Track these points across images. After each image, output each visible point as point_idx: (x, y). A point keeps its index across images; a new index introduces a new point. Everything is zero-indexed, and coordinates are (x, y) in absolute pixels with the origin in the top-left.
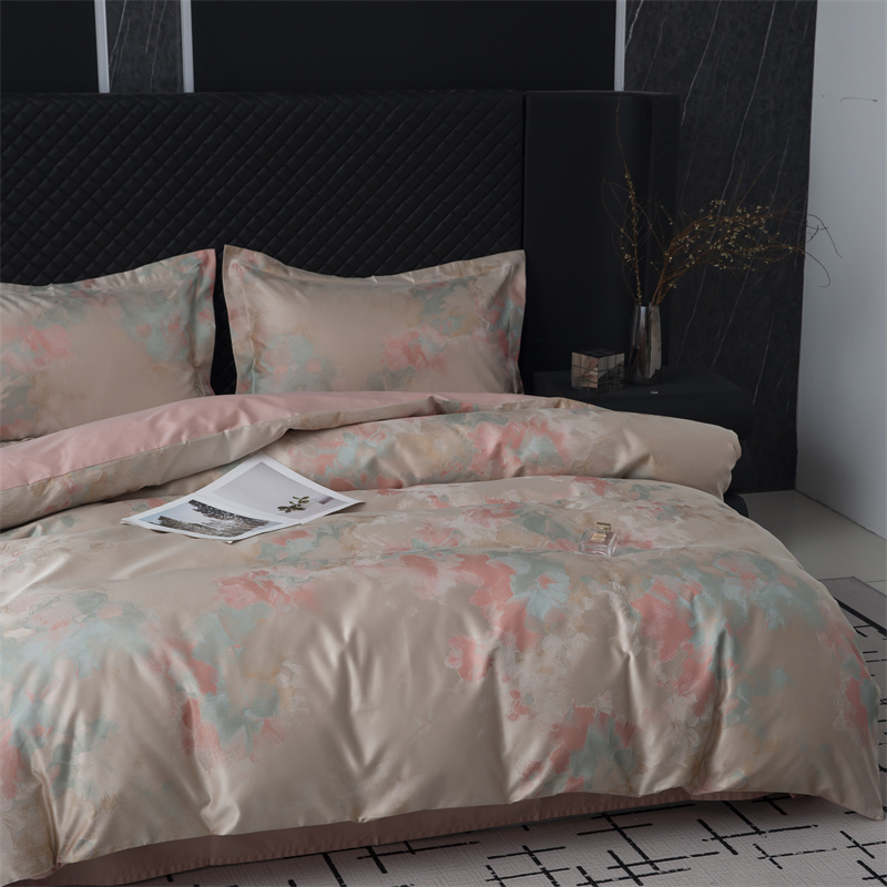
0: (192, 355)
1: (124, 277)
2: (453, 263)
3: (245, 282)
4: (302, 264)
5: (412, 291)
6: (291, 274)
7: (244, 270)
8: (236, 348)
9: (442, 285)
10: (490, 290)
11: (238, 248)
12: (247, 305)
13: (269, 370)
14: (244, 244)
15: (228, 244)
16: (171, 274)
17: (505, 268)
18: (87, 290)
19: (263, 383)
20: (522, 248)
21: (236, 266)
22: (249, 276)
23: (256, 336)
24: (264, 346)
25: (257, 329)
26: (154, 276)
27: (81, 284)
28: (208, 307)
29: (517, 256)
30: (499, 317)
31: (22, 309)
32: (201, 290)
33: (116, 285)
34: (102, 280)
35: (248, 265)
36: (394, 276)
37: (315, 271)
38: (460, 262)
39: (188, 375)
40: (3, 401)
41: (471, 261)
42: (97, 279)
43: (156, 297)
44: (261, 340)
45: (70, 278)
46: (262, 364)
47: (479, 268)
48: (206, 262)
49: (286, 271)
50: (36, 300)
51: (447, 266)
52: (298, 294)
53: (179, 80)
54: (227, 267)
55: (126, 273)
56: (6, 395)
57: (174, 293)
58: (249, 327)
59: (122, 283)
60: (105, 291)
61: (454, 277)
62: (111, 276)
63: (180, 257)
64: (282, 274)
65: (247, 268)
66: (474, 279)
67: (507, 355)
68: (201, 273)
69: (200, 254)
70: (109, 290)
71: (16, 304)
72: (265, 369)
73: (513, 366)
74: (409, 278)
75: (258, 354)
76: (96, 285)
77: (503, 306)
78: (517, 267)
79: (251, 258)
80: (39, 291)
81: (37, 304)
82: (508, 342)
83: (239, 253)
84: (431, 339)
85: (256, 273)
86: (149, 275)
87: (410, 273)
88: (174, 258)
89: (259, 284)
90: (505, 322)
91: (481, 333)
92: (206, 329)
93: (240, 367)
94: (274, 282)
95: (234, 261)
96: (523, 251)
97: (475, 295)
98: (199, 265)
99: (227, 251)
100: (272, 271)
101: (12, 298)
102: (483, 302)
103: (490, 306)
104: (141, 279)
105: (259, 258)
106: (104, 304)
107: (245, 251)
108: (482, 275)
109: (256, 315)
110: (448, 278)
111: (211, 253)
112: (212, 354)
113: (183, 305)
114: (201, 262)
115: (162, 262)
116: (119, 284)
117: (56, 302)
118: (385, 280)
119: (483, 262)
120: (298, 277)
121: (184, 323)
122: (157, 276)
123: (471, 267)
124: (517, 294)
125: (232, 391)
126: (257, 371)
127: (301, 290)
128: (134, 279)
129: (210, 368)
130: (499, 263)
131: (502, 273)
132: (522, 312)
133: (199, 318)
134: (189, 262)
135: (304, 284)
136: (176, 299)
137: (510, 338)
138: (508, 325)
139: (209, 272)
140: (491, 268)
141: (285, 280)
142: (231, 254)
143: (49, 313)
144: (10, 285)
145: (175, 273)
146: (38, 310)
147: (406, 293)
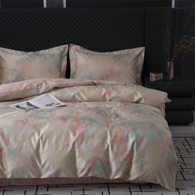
0: (60, 69)
1: (47, 51)
2: (126, 50)
3: (74, 53)
4: (89, 49)
5: (114, 56)
6: (86, 51)
7: (74, 50)
8: (71, 68)
9: (122, 55)
10: (134, 56)
11: (73, 45)
12: (75, 58)
13: (78, 73)
14: (75, 44)
15: (71, 43)
16: (57, 50)
17: (140, 51)
18: (38, 53)
19: (76, 77)
20: (145, 46)
21: (73, 49)
22: (75, 51)
23: (76, 65)
24: (77, 68)
25: (76, 64)
26: (53, 50)
27: (37, 52)
28: (66, 58)
29: (143, 48)
30: (136, 63)
31: (21, 57)
32: (64, 54)
33: (44, 52)
34: (42, 51)
35: (76, 49)
36: (112, 52)
37: (93, 51)
38: (128, 49)
39: (59, 74)
40: (15, 78)
41: (131, 49)
42: (41, 51)
43: (53, 55)
44: (76, 66)
45: (35, 50)
46: (77, 72)
47: (133, 51)
48: (66, 47)
49: (85, 50)
50: (25, 55)
51: (125, 50)
52: (86, 56)
53: (62, 5)
54: (70, 49)
55: (48, 50)
56: (16, 77)
57: (57, 55)
58: (74, 63)
59: (46, 52)
60: (42, 54)
61: (126, 53)
62: (44, 50)
63: (60, 46)
64: (83, 51)
65: (75, 49)
66: (131, 54)
67: (137, 73)
68: (64, 50)
69: (65, 46)
70: (43, 53)
71: (20, 56)
72: (77, 73)
73: (139, 75)
74: (115, 53)
75: (76, 70)
76: (40, 52)
77: (137, 61)
78: (142, 51)
79: (77, 47)
80: (27, 53)
81: (25, 56)
82: (138, 69)
83: (74, 46)
84: (116, 68)
85: (77, 51)
86: (52, 50)
87: (116, 52)
88: (59, 47)
89: (77, 53)
90: (137, 65)
91: (130, 67)
92: (64, 63)
93: (72, 73)
94: (81, 53)
95: (72, 47)
96: (145, 47)
97: (130, 57)
98: (64, 48)
99: (71, 45)
100: (81, 50)
101: (20, 54)
102: (131, 59)
103: (133, 60)
104: (50, 51)
105: (78, 47)
106: (40, 57)
107: (75, 45)
108: (133, 53)
109: (76, 60)
110: (125, 53)
111: (67, 45)
112: (66, 69)
113: (59, 58)
114: (65, 47)
115: (56, 47)
116: (45, 52)
117: (29, 56)
118: (109, 53)
119: (134, 49)
120: (87, 52)
121: (58, 62)
122: (54, 51)
123: (131, 51)
124: (141, 57)
125: (69, 78)
126: (76, 74)
127: (87, 55)
128: (49, 51)
129: (65, 72)
130: (138, 50)
131: (138, 52)
132: (143, 62)
133: (63, 61)
134: (62, 47)
135: (88, 53)
136: (57, 56)
137: (139, 68)
138: (139, 65)
139: (66, 50)
140: (136, 51)
141: (84, 52)
142: (72, 46)
143: (27, 58)
144: (21, 52)
145: (58, 50)
146: (25, 57)
147: (113, 56)
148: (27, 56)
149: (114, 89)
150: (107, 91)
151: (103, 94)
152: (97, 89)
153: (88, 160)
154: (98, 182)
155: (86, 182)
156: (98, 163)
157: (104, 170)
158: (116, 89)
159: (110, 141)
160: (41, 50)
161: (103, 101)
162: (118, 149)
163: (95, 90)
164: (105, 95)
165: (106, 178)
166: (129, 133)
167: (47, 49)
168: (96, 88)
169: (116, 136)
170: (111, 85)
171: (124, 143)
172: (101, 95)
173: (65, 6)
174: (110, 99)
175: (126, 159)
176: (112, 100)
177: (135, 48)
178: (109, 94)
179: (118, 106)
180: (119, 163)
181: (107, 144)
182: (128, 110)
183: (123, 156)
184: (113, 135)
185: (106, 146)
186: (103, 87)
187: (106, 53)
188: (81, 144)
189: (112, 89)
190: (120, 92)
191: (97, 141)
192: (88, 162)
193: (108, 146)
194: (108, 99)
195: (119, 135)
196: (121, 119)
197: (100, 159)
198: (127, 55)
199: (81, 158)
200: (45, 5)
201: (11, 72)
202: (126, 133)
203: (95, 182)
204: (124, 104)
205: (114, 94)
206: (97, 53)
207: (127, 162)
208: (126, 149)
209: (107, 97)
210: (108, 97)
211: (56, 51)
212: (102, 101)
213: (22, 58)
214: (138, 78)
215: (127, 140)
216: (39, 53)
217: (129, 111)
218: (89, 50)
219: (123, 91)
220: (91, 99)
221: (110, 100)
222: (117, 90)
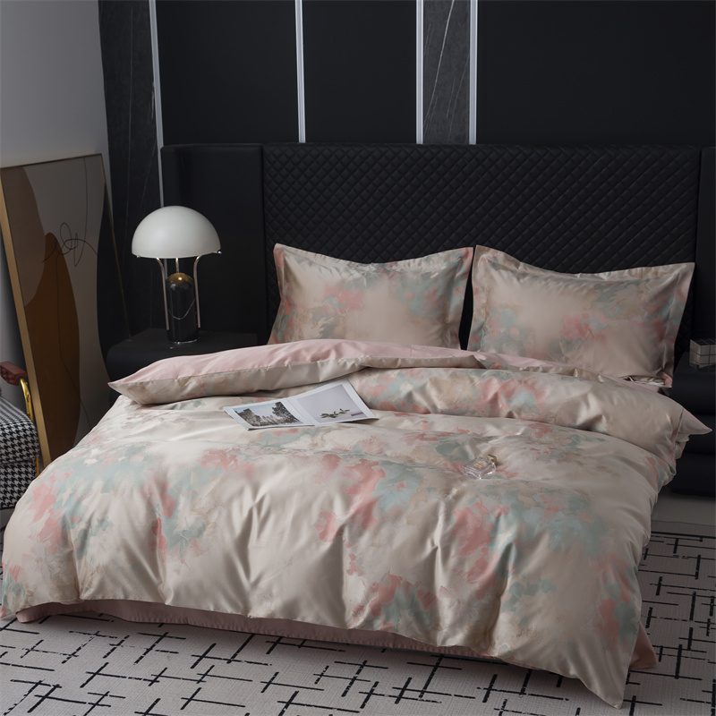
0: (443, 316)
1: (414, 262)
2: (639, 269)
3: (487, 271)
4: (532, 261)
5: (595, 286)
6: (520, 268)
7: (487, 262)
8: (475, 313)
9: (622, 283)
10: (656, 288)
11: (488, 248)
12: (486, 286)
13: (490, 330)
14: (493, 246)
15: (481, 244)
16: (442, 262)
17: (676, 275)
18: (389, 269)
20: (693, 260)
21: (483, 259)
22: (489, 266)
23: (487, 306)
24: (489, 314)
25: (488, 301)
26: (431, 262)
27: (388, 265)
28: (462, 285)
29: (686, 268)
30: (659, 310)
32: (458, 274)
34: (401, 263)
35: (491, 259)
36: (596, 274)
37: (541, 267)
38: (644, 268)
39: (438, 327)
40: (321, 333)
41: (653, 268)
42: (399, 262)
43: (427, 275)
44: (488, 310)
45: (384, 260)
46: (487, 326)
47: (656, 273)
48: (466, 255)
49: (517, 266)
51: (634, 270)
52: (515, 280)
53: (467, 136)
54: (478, 260)
55: (418, 260)
56: (322, 329)
57: (437, 274)
58: (484, 301)
59: (412, 265)
61: (636, 278)
62: (407, 261)
63: (450, 251)
64: (513, 267)
65: (490, 261)
66: (648, 280)
67: (661, 338)
68: (461, 262)
69: (463, 250)
70: (401, 270)
72: (488, 329)
73: (668, 345)
74: (604, 276)
75: (486, 320)
76: (396, 265)
77: (666, 302)
78: (684, 275)
79: (496, 255)
81: (352, 275)
82: (665, 328)
83: (488, 251)
84: (597, 320)
85: (495, 266)
86: (428, 262)
87: (607, 273)
88: (447, 252)
89: (494, 272)
90: (665, 314)
91: (638, 319)
92: (458, 299)
93: (474, 327)
94: (503, 272)
95: (484, 256)
96: (693, 264)
97: (642, 292)
98: (461, 257)
99: (479, 249)
100: (506, 265)
102: (645, 297)
103: (651, 300)
104: (423, 264)
105: (501, 255)
106: (391, 278)
107: (492, 250)
108: (657, 278)
109: (488, 292)
110: (630, 279)
112: (460, 316)
113: (441, 283)
114: (463, 255)
115: (439, 253)
116: (409, 265)
117: (364, 274)
118: (588, 276)
119: (661, 269)
120: (524, 270)
121: (439, 294)
123: (651, 272)
124: (680, 293)
126: (484, 331)
127: (518, 279)
128: (419, 264)
129: (459, 325)
130: (672, 271)
131: (670, 279)
132: (682, 308)
133: (454, 292)
134: (454, 255)
135: (524, 275)
136: (436, 279)
137: (668, 325)
138: (668, 316)
139: (467, 262)
140: (665, 273)
141: (512, 271)
142: (482, 252)
143: (356, 280)
144: (348, 262)
145: (445, 261)
146: (351, 278)
147: (592, 286)
148: (357, 275)
149: (525, 382)
150: (503, 387)
151: (490, 396)
152: (477, 380)
153: (374, 584)
154: (413, 648)
155: (381, 645)
156: (400, 593)
157: (418, 616)
158: (530, 382)
159: (443, 537)
160: (400, 260)
161: (489, 417)
162: (461, 563)
163: (472, 381)
164: (495, 399)
165: (422, 640)
166: (502, 517)
167: (416, 256)
168: (473, 376)
169: (462, 523)
170: (528, 369)
171: (482, 547)
172: (485, 396)
173: (473, 139)
174: (508, 410)
175: (480, 594)
176: (515, 415)
177: (665, 266)
178: (509, 396)
179: (518, 434)
180: (459, 602)
181: (433, 543)
182: (532, 449)
183: (472, 583)
184: (455, 518)
185: (429, 549)
186: (495, 375)
187: (579, 275)
188: (360, 534)
189: (520, 382)
190: (538, 394)
191: (404, 533)
192: (373, 589)
193: (434, 551)
194: (505, 412)
195: (471, 523)
196: (502, 474)
197: (408, 585)
198: (637, 283)
199: (355, 575)
200: (420, 139)
201: (311, 315)
202: (493, 518)
203: (405, 647)
204: (537, 430)
205: (521, 398)
206: (550, 274)
207: (485, 601)
208: (483, 565)
209: (501, 406)
210: (504, 406)
211: (437, 263)
212: (485, 416)
213: (343, 281)
214: (662, 354)
215: (491, 539)
216: (394, 267)
217: (533, 452)
218: (530, 264)
219: (548, 391)
220: (456, 408)
221: (510, 415)
222: (532, 387)
